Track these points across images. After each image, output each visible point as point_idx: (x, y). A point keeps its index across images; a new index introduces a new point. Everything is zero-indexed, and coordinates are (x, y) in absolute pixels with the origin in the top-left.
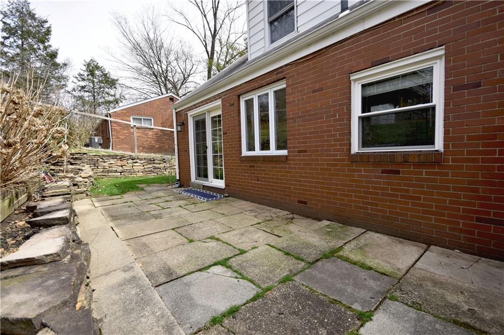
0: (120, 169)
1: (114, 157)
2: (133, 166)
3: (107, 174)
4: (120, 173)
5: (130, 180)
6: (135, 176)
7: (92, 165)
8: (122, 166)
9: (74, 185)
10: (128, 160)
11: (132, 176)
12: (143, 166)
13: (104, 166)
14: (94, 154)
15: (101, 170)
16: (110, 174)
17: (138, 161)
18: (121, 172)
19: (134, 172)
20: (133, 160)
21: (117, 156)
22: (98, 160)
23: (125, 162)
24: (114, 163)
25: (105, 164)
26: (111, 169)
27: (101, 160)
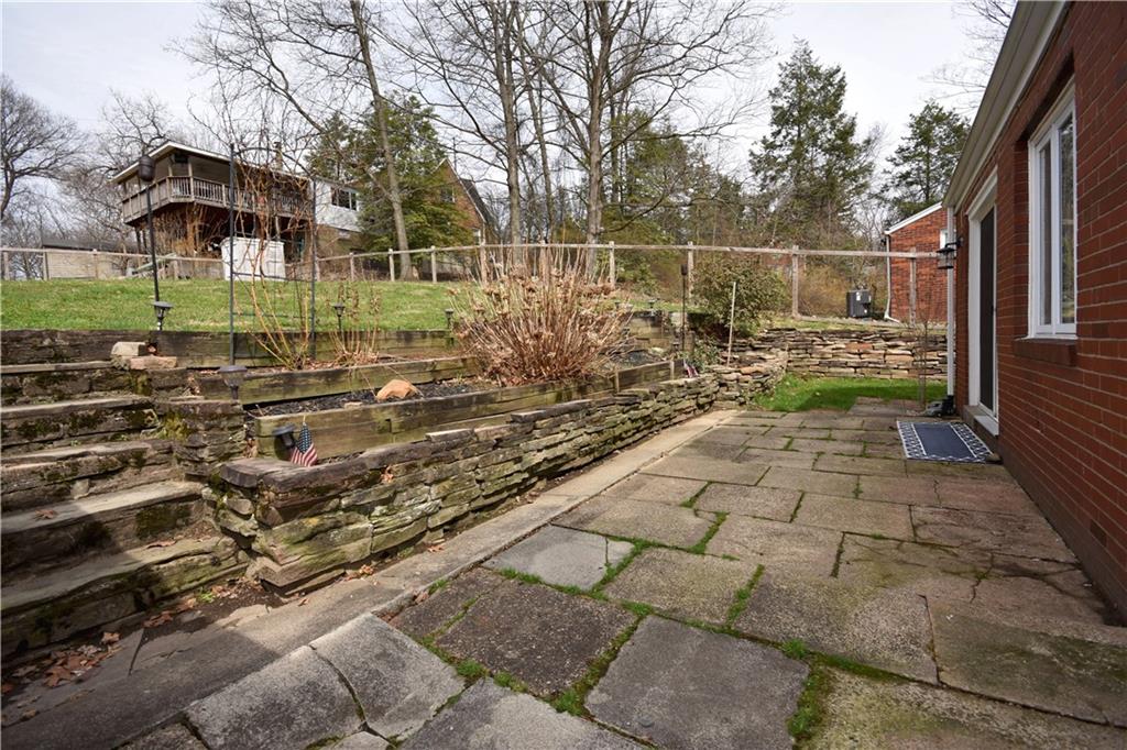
0: (857, 359)
1: (846, 335)
2: (885, 355)
3: (826, 369)
4: (853, 370)
5: (874, 385)
6: (888, 377)
7: (801, 351)
8: (860, 354)
9: (721, 385)
10: (874, 340)
11: (881, 376)
12: (913, 355)
13: (824, 353)
14: (807, 330)
15: (817, 361)
16: (832, 370)
17: (900, 343)
18: (855, 368)
19: (887, 368)
20: (887, 340)
21: (850, 332)
22: (813, 341)
23: (867, 346)
24: (844, 346)
25: (825, 350)
26: (835, 359)
27: (818, 341)
